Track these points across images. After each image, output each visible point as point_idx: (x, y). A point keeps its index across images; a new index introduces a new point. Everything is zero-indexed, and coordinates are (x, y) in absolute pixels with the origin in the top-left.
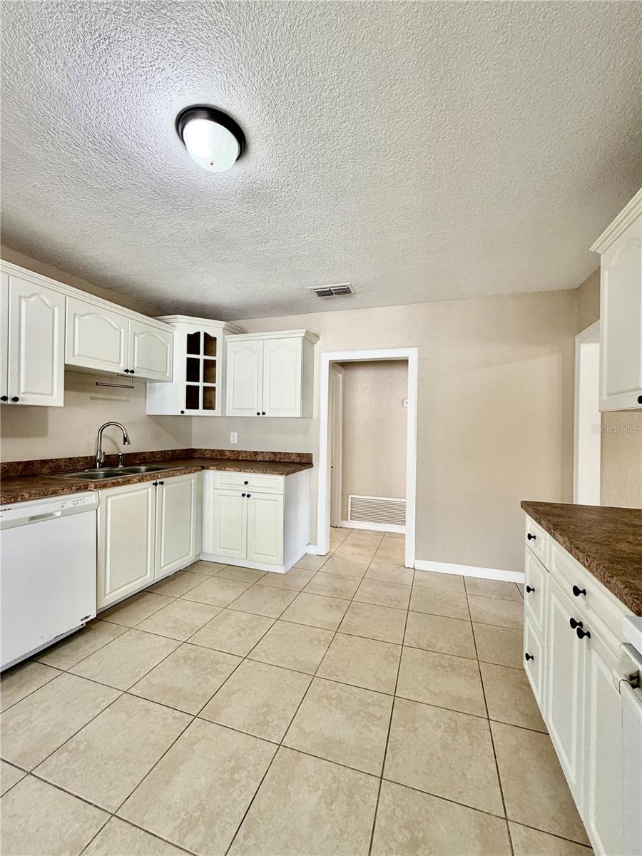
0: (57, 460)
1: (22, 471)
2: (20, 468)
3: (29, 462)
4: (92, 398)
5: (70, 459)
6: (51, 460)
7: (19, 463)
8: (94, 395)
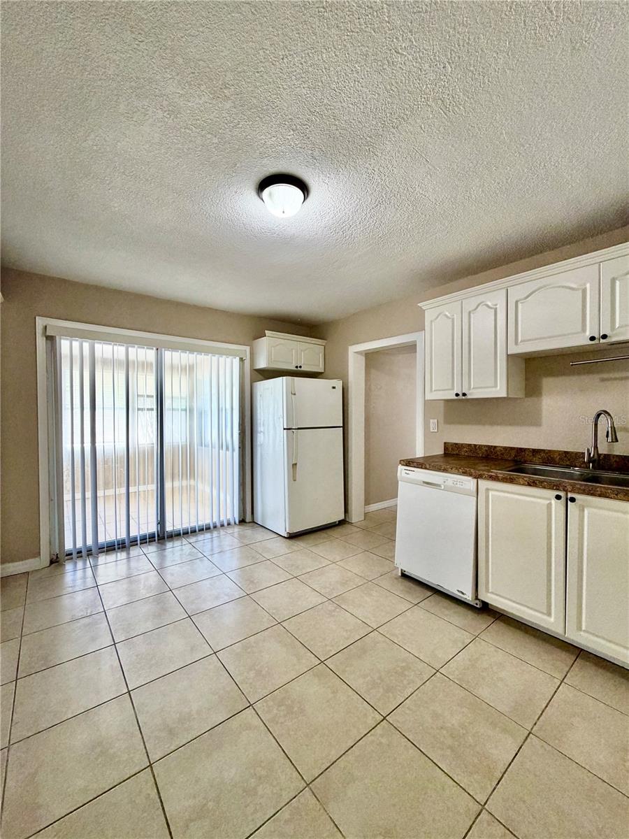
0: (550, 451)
1: (516, 456)
2: (513, 453)
3: (521, 449)
4: (603, 380)
5: (566, 453)
6: (544, 451)
7: (512, 449)
8: (605, 376)
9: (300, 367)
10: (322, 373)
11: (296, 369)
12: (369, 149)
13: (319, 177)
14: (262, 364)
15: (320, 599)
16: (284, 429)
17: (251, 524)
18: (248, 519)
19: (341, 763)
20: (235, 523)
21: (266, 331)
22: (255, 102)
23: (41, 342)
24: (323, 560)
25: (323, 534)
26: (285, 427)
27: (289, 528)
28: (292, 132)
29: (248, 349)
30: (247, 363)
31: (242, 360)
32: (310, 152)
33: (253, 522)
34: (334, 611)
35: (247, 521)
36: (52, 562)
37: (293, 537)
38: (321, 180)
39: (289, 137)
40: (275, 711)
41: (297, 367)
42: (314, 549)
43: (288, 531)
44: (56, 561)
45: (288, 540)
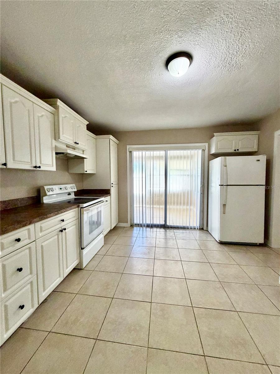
9: (238, 150)
10: (256, 152)
11: (234, 151)
12: (208, 8)
13: (191, 44)
14: (213, 151)
15: (214, 278)
16: (220, 185)
17: (206, 232)
18: (205, 228)
19: (168, 353)
20: (198, 229)
21: (214, 134)
22: (138, 34)
23: (128, 153)
24: (232, 260)
25: (244, 248)
26: (220, 184)
27: (220, 238)
28: (162, 34)
29: (207, 145)
30: (207, 151)
31: (204, 150)
32: (177, 36)
33: (207, 231)
34: (218, 288)
35: (204, 229)
36: (131, 226)
37: (222, 243)
38: (192, 45)
39: (162, 37)
40: (158, 311)
41: (235, 150)
42: (231, 253)
43: (219, 239)
44: (132, 226)
45: (219, 244)
